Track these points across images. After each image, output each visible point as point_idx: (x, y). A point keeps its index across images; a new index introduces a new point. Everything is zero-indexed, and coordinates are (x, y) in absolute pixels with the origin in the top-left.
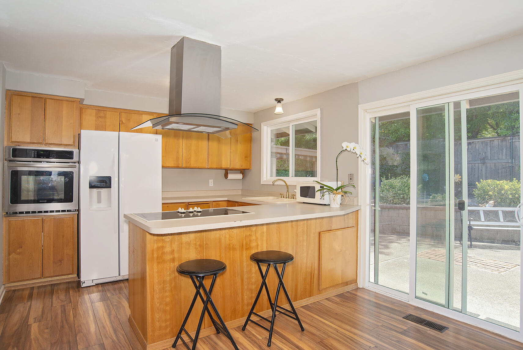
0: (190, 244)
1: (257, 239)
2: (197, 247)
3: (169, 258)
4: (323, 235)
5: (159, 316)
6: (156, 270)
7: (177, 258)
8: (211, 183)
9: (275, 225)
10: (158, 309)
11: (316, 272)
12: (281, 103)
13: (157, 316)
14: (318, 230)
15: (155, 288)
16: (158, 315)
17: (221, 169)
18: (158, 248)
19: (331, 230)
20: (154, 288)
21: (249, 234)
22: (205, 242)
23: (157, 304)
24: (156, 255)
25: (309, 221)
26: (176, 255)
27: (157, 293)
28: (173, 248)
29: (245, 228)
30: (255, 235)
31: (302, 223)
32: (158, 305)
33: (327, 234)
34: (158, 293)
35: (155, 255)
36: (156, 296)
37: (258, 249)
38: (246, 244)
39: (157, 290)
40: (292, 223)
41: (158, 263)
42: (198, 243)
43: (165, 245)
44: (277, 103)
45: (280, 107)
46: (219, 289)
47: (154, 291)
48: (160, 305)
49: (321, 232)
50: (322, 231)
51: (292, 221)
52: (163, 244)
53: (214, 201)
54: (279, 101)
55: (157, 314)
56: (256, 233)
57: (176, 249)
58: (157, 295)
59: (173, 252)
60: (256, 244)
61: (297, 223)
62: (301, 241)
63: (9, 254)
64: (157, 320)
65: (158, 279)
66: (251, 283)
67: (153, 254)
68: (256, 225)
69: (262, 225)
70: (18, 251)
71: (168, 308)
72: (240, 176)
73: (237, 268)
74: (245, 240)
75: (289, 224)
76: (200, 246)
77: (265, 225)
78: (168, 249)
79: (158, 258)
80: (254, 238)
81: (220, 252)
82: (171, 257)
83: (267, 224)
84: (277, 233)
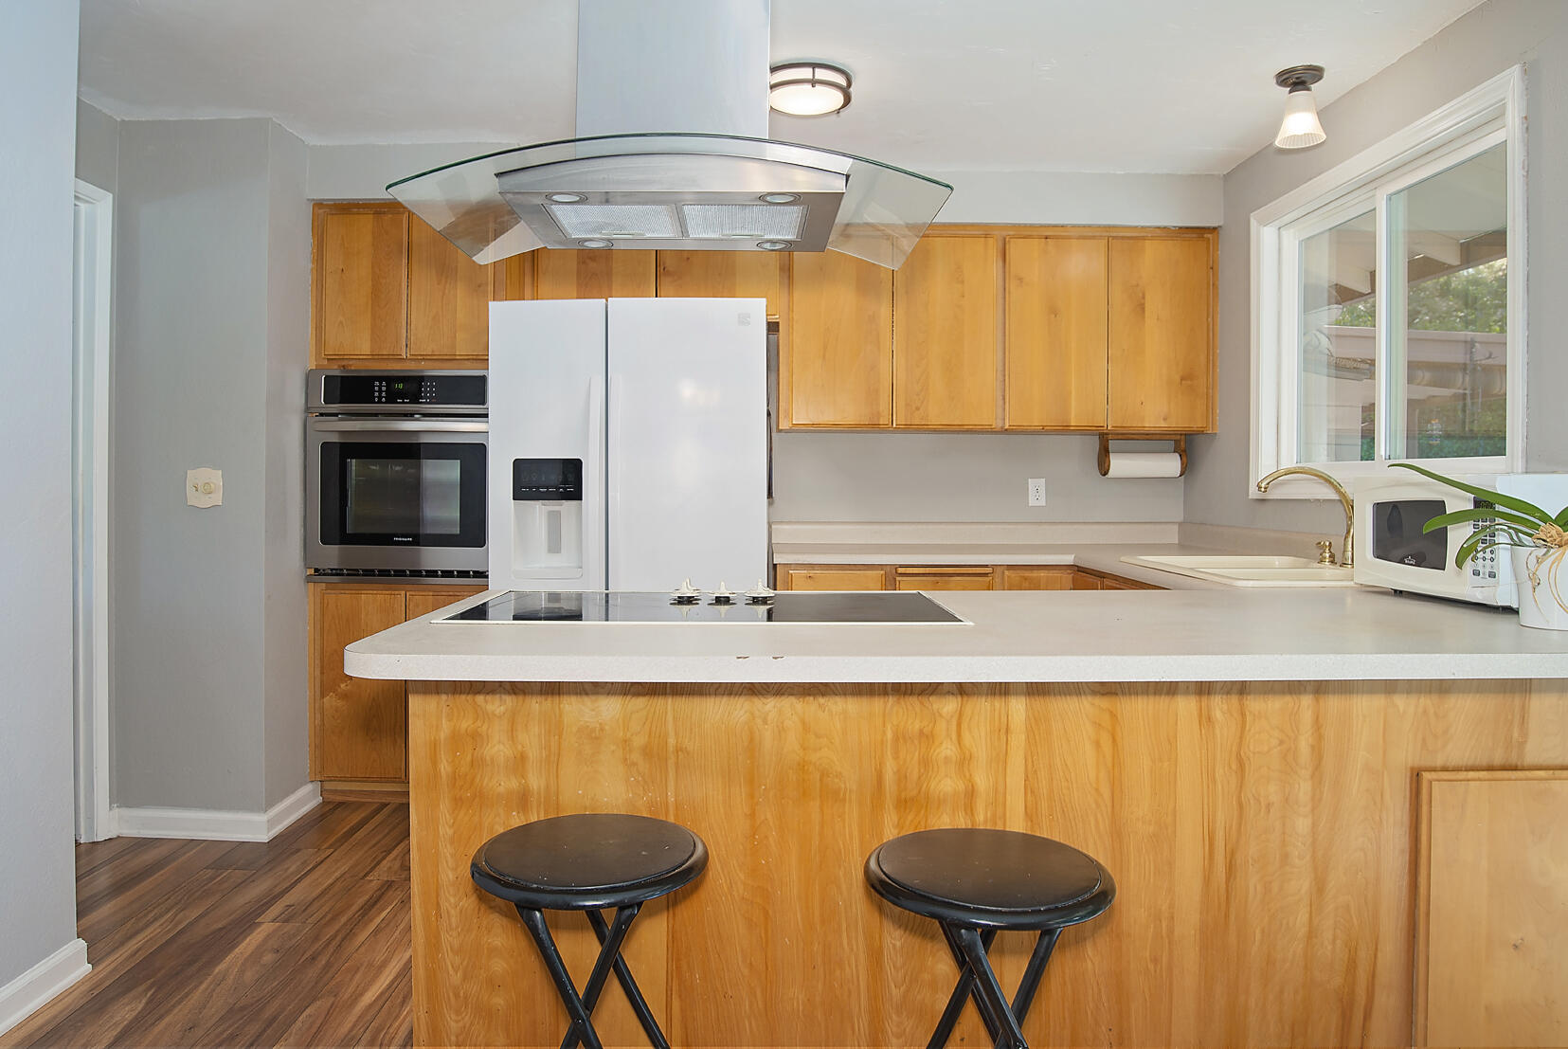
0: (597, 738)
1: (964, 761)
2: (636, 756)
3: (501, 789)
4: (1440, 793)
5: (461, 1024)
6: (450, 832)
7: (539, 793)
8: (1037, 492)
9: (1087, 704)
10: (457, 996)
11: (1388, 1003)
12: (1308, 89)
13: (453, 1024)
14: (1405, 754)
15: (444, 905)
16: (457, 1022)
17: (1065, 430)
18: (456, 739)
19: (1515, 769)
20: (438, 904)
21: (917, 726)
22: (672, 741)
23: (451, 972)
24: (449, 769)
25: (1333, 703)
26: (535, 782)
27: (450, 925)
28: (520, 747)
29: (891, 700)
30: (954, 736)
31: (1275, 704)
32: (456, 978)
33: (1478, 790)
34: (457, 927)
35: (445, 767)
36: (449, 939)
37: (970, 809)
38: (901, 777)
39: (452, 912)
40: (1204, 699)
41: (458, 802)
42: (639, 741)
43: (485, 728)
44: (1290, 92)
45: (1306, 109)
46: (746, 971)
47: (439, 915)
48: (465, 978)
49: (1434, 770)
50: (1439, 762)
51: (1203, 689)
52: (479, 723)
53: (1010, 567)
54: (1297, 80)
55: (453, 1017)
56: (959, 725)
57: (533, 754)
58: (455, 934)
59: (519, 763)
60: (961, 786)
61: (1242, 706)
62: (1269, 806)
63: (323, 696)
64: (453, 1038)
65: (455, 869)
66: (926, 976)
67: (435, 762)
68: (962, 690)
69: (1001, 690)
70: (342, 686)
71: (499, 1001)
72: (1169, 465)
73: (844, 887)
74: (896, 757)
75: (1185, 705)
76: (647, 752)
77: (1017, 694)
78: (498, 748)
79: (454, 778)
80: (949, 752)
81: (752, 796)
82: (513, 784)
83: (1036, 690)
84: (1097, 744)
